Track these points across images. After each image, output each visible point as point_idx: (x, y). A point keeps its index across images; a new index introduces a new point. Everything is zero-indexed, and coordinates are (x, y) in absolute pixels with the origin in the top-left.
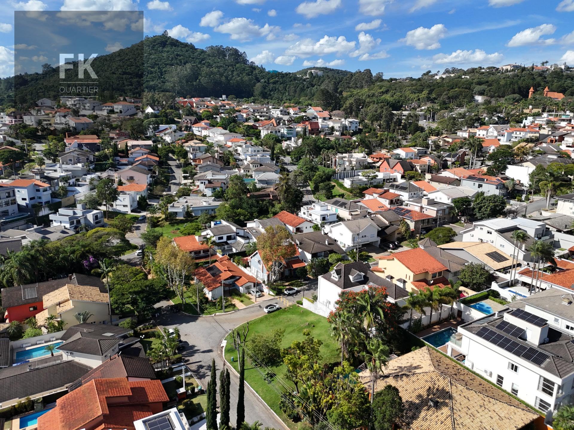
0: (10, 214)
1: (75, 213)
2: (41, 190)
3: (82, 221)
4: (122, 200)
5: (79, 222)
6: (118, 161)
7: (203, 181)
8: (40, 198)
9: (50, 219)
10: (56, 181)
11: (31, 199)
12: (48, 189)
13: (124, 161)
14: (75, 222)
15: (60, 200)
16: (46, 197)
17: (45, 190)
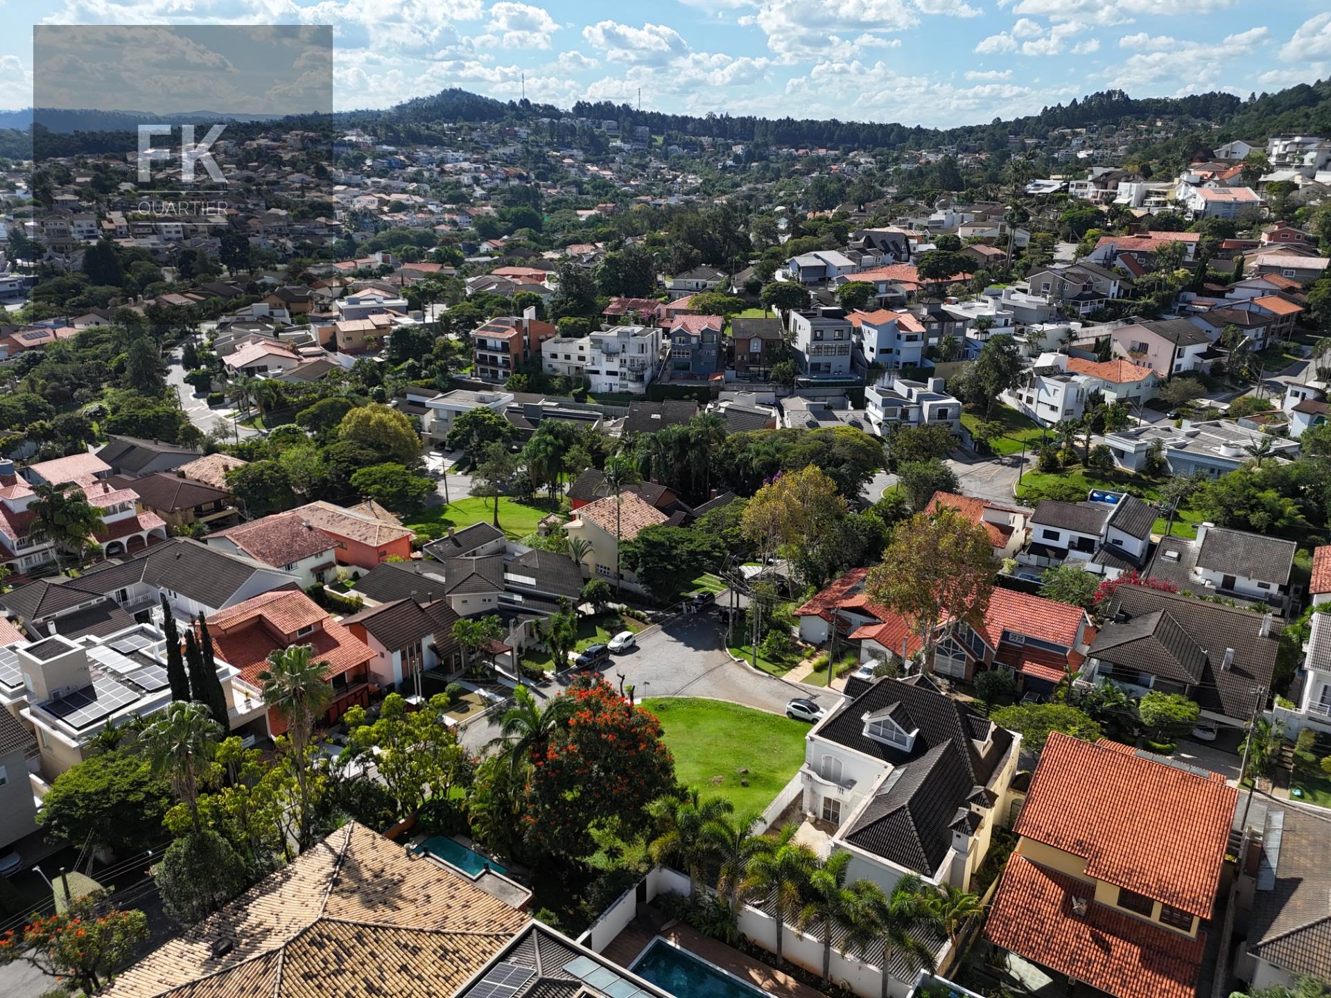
0: (832, 370)
1: (910, 395)
2: (903, 338)
3: (913, 414)
4: (1051, 392)
5: (905, 414)
6: (1190, 302)
7: (1301, 390)
8: (898, 353)
9: (866, 395)
10: (959, 324)
11: (882, 351)
12: (920, 337)
13: (1202, 303)
14: (899, 412)
15: (933, 365)
16: (909, 352)
17: (912, 338)
